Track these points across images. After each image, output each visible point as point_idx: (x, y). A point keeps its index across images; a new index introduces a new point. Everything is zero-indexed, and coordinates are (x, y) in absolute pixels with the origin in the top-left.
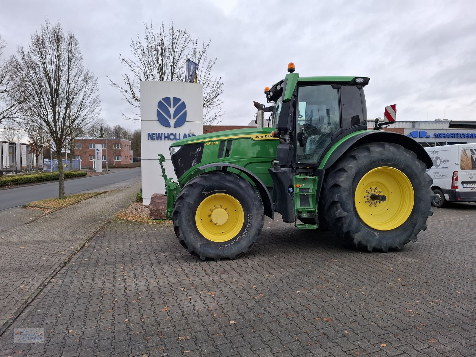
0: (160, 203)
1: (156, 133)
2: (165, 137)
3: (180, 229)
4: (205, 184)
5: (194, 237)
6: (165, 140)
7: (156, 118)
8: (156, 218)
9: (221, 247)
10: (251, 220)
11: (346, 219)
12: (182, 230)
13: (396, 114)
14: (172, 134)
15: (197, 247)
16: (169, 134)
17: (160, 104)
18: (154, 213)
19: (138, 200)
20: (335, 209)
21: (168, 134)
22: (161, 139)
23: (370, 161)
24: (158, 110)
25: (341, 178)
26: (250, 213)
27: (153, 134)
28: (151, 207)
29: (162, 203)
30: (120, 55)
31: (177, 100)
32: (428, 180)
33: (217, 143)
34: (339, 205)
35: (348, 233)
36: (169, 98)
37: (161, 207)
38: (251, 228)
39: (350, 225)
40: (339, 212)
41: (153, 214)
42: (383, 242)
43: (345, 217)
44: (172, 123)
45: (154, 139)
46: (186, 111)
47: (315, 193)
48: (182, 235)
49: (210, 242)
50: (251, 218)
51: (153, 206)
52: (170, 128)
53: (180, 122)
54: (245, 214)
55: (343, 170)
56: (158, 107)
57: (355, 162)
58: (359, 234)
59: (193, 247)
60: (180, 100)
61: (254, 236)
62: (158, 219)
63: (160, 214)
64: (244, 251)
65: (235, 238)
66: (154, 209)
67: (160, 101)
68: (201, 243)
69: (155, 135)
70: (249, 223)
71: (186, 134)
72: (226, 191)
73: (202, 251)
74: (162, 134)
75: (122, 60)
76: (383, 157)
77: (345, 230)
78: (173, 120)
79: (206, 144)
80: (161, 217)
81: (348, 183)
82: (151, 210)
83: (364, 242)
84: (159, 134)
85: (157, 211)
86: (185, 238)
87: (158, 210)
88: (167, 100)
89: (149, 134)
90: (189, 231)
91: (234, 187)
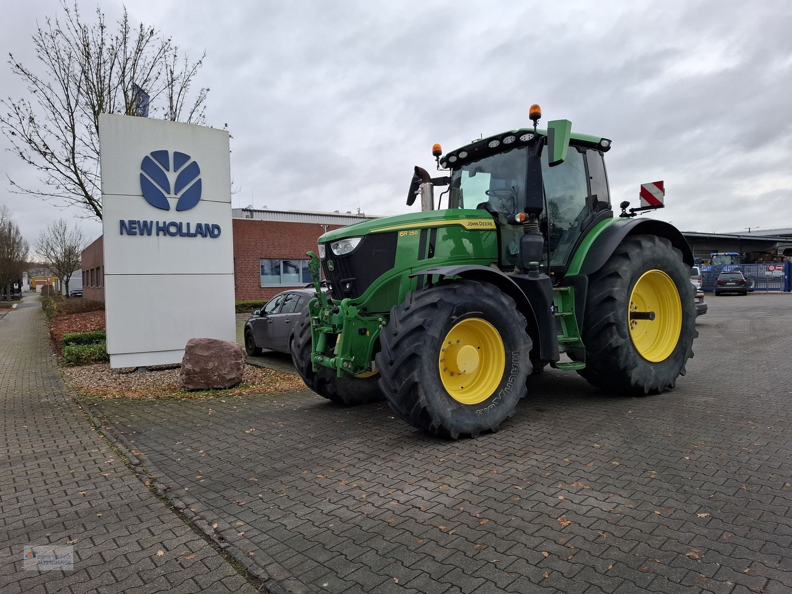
0: (207, 356)
1: (139, 221)
2: (159, 229)
3: (420, 386)
4: (455, 303)
5: (441, 400)
6: (158, 235)
7: (138, 190)
8: (199, 387)
9: (480, 411)
10: (517, 361)
11: (622, 350)
12: (423, 387)
13: (664, 195)
14: (173, 224)
15: (447, 417)
16: (167, 223)
17: (146, 164)
18: (195, 377)
19: (70, 362)
20: (609, 335)
21: (165, 223)
22: (149, 234)
23: (643, 261)
24: (141, 174)
25: (614, 287)
26: (516, 348)
27: (131, 222)
28: (189, 366)
29: (211, 356)
30: (11, 55)
31: (181, 158)
32: (693, 288)
33: (416, 233)
34: (614, 328)
35: (625, 368)
36: (165, 153)
37: (211, 365)
38: (517, 375)
39: (627, 358)
40: (615, 340)
41: (192, 380)
42: (659, 378)
43: (622, 346)
44: (173, 201)
45: (135, 234)
46: (200, 179)
47: (573, 313)
48: (425, 397)
49: (462, 405)
50: (517, 358)
51: (193, 365)
52: (169, 211)
53: (189, 201)
54: (507, 352)
55: (616, 275)
56: (142, 169)
57: (628, 262)
58: (636, 370)
59: (441, 417)
60: (188, 157)
61: (522, 388)
62: (202, 390)
63: (207, 378)
64: (510, 415)
65: (495, 394)
66: (194, 371)
67: (147, 158)
68: (451, 409)
69: (136, 226)
70: (515, 366)
71: (201, 224)
72: (482, 313)
73: (454, 422)
74: (152, 222)
75: (14, 67)
76: (655, 255)
77: (622, 366)
78: (175, 196)
79: (401, 234)
80: (208, 384)
81: (623, 295)
82: (188, 373)
83: (641, 383)
84: (145, 223)
85: (200, 372)
86: (429, 402)
87: (204, 371)
88: (162, 155)
89: (122, 223)
90: (434, 389)
91: (494, 306)
